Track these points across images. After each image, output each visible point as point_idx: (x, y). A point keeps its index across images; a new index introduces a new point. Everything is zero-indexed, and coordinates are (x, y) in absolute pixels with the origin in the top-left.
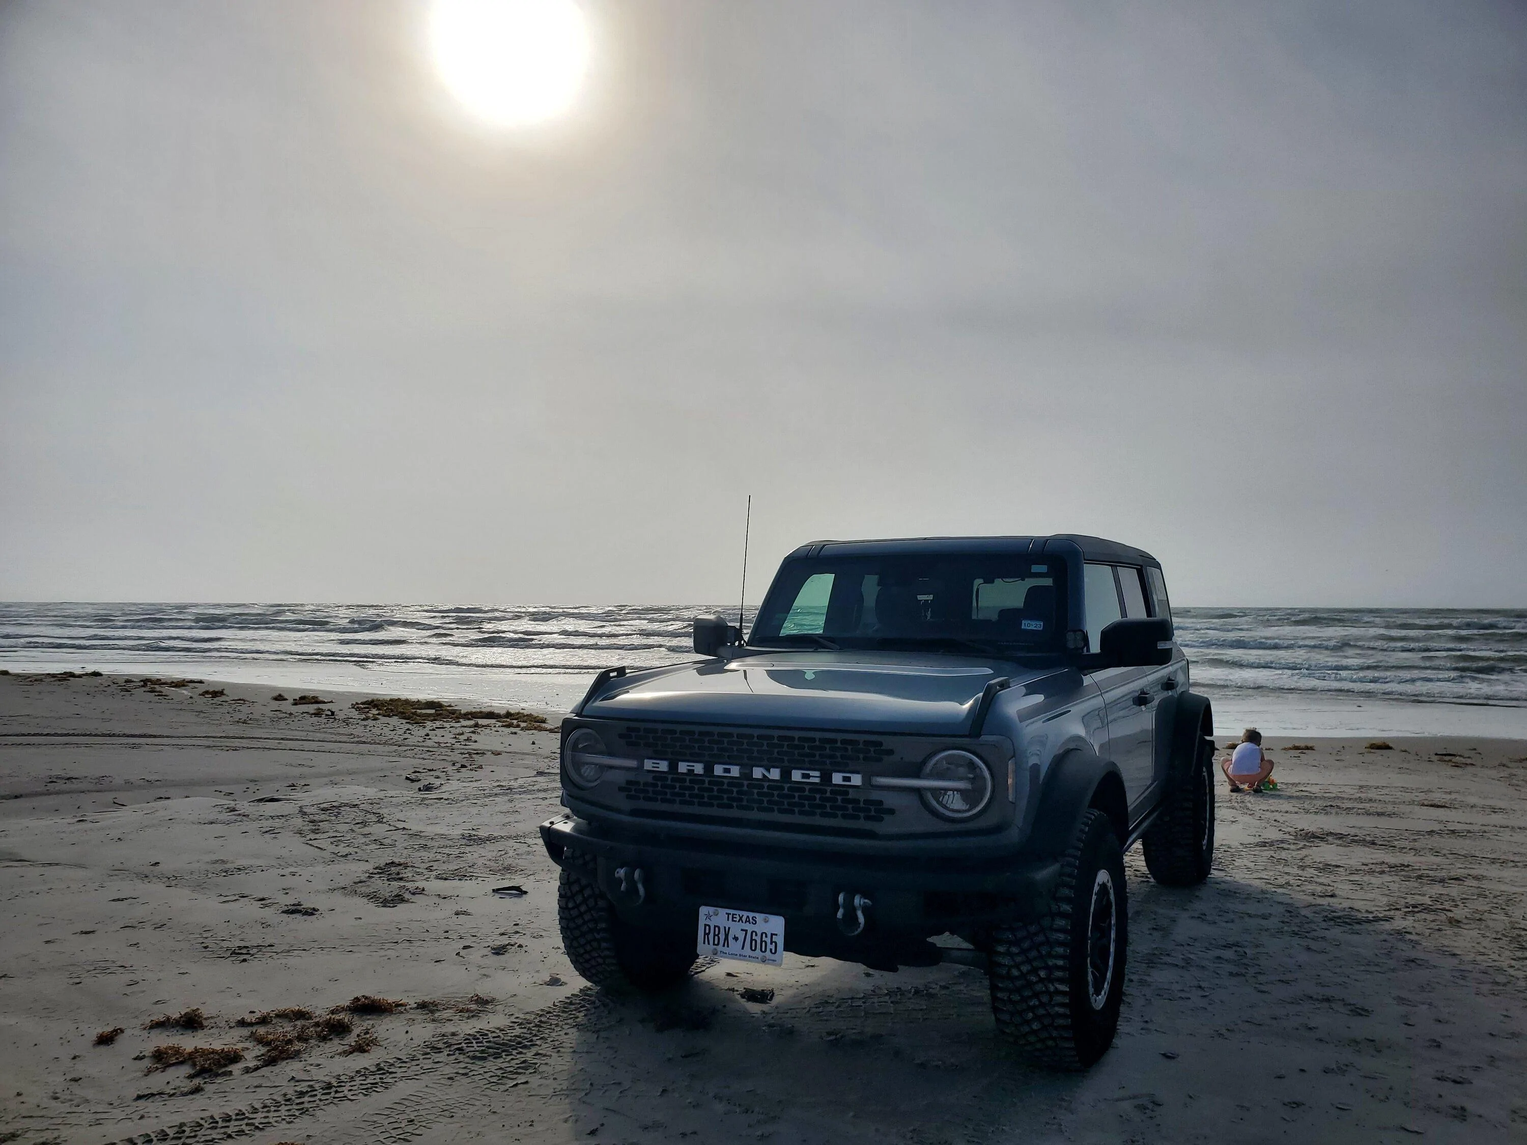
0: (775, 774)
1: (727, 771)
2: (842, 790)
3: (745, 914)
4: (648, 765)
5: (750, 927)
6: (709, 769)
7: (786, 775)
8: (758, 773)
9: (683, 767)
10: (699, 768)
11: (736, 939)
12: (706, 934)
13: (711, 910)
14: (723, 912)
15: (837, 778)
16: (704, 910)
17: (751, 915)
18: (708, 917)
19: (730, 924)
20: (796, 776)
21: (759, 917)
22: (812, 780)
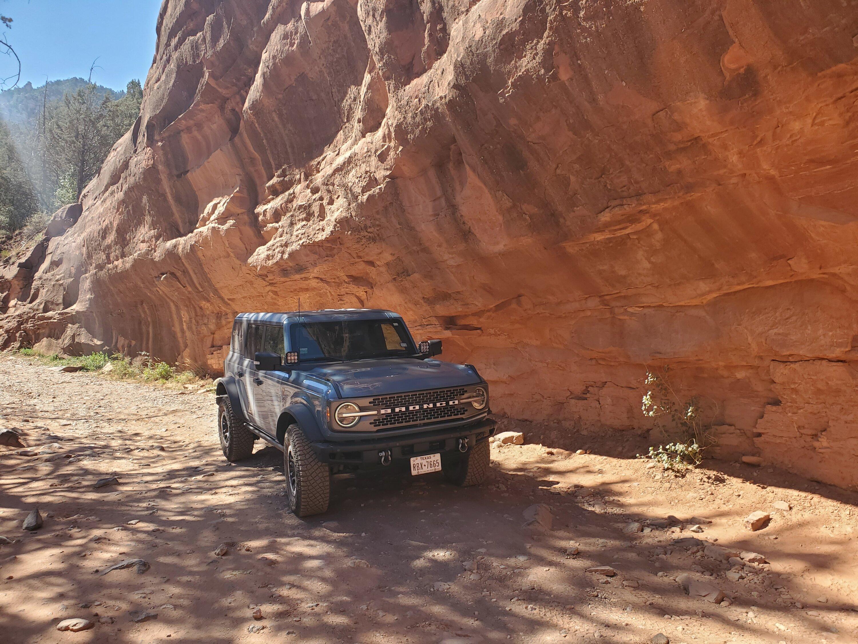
0: (431, 406)
1: (414, 408)
2: (453, 407)
3: (427, 456)
4: (383, 411)
5: (429, 460)
6: (407, 409)
7: (435, 405)
8: (425, 406)
9: (397, 410)
10: (403, 409)
11: (425, 466)
12: (414, 467)
13: (415, 458)
14: (419, 458)
15: (451, 403)
16: (412, 459)
17: (429, 456)
18: (414, 461)
19: (422, 461)
20: (438, 405)
21: (432, 456)
22: (443, 405)
